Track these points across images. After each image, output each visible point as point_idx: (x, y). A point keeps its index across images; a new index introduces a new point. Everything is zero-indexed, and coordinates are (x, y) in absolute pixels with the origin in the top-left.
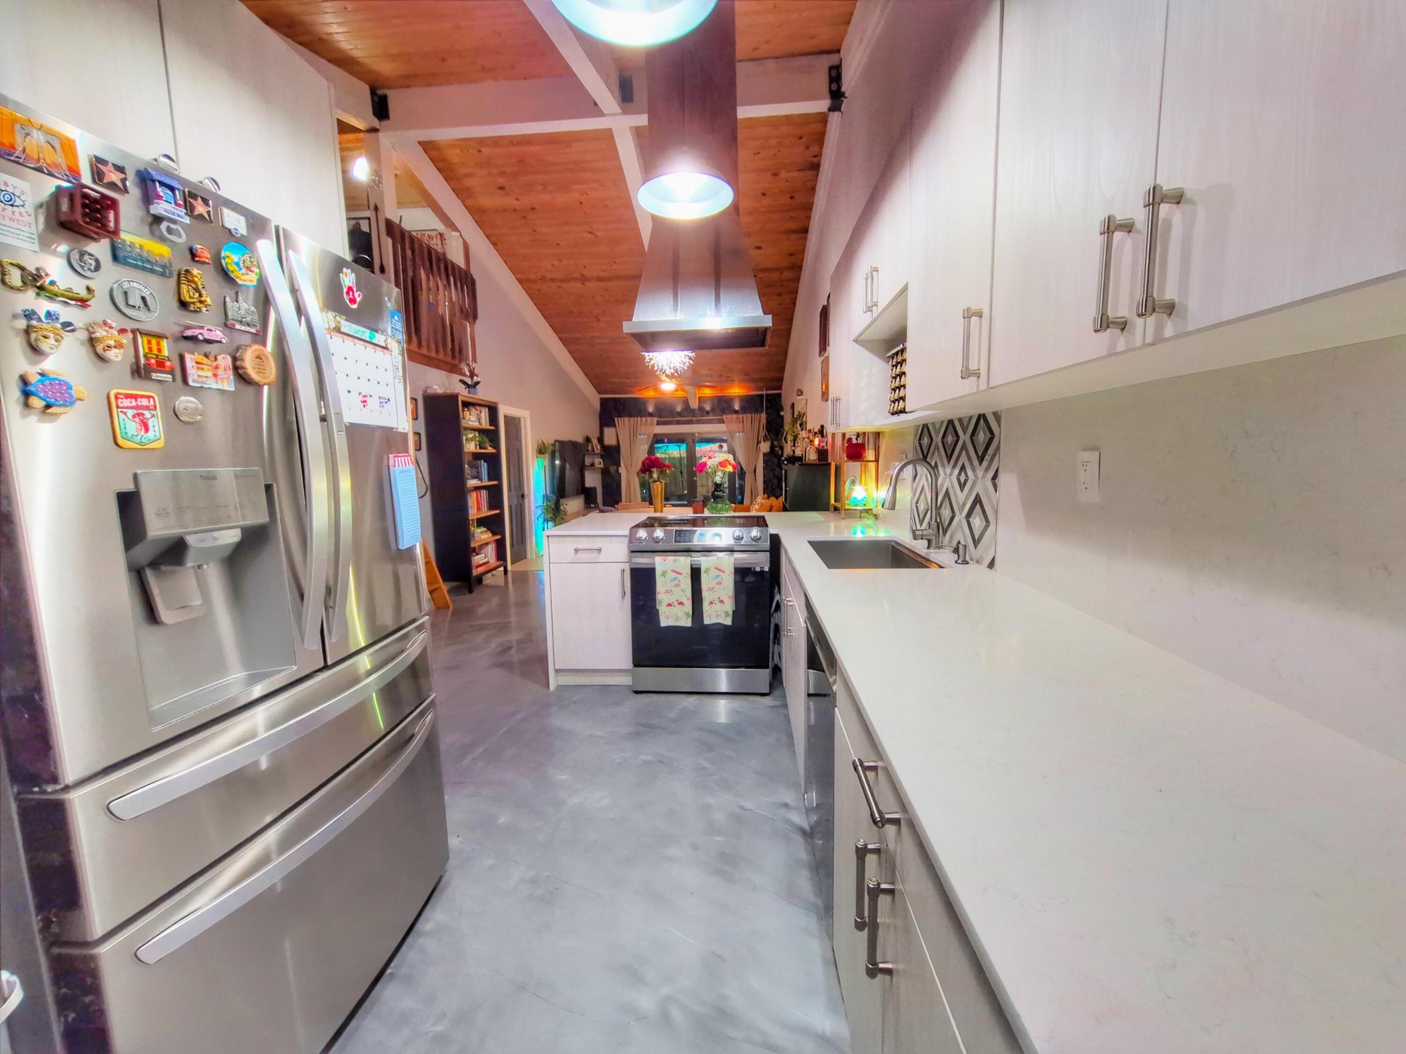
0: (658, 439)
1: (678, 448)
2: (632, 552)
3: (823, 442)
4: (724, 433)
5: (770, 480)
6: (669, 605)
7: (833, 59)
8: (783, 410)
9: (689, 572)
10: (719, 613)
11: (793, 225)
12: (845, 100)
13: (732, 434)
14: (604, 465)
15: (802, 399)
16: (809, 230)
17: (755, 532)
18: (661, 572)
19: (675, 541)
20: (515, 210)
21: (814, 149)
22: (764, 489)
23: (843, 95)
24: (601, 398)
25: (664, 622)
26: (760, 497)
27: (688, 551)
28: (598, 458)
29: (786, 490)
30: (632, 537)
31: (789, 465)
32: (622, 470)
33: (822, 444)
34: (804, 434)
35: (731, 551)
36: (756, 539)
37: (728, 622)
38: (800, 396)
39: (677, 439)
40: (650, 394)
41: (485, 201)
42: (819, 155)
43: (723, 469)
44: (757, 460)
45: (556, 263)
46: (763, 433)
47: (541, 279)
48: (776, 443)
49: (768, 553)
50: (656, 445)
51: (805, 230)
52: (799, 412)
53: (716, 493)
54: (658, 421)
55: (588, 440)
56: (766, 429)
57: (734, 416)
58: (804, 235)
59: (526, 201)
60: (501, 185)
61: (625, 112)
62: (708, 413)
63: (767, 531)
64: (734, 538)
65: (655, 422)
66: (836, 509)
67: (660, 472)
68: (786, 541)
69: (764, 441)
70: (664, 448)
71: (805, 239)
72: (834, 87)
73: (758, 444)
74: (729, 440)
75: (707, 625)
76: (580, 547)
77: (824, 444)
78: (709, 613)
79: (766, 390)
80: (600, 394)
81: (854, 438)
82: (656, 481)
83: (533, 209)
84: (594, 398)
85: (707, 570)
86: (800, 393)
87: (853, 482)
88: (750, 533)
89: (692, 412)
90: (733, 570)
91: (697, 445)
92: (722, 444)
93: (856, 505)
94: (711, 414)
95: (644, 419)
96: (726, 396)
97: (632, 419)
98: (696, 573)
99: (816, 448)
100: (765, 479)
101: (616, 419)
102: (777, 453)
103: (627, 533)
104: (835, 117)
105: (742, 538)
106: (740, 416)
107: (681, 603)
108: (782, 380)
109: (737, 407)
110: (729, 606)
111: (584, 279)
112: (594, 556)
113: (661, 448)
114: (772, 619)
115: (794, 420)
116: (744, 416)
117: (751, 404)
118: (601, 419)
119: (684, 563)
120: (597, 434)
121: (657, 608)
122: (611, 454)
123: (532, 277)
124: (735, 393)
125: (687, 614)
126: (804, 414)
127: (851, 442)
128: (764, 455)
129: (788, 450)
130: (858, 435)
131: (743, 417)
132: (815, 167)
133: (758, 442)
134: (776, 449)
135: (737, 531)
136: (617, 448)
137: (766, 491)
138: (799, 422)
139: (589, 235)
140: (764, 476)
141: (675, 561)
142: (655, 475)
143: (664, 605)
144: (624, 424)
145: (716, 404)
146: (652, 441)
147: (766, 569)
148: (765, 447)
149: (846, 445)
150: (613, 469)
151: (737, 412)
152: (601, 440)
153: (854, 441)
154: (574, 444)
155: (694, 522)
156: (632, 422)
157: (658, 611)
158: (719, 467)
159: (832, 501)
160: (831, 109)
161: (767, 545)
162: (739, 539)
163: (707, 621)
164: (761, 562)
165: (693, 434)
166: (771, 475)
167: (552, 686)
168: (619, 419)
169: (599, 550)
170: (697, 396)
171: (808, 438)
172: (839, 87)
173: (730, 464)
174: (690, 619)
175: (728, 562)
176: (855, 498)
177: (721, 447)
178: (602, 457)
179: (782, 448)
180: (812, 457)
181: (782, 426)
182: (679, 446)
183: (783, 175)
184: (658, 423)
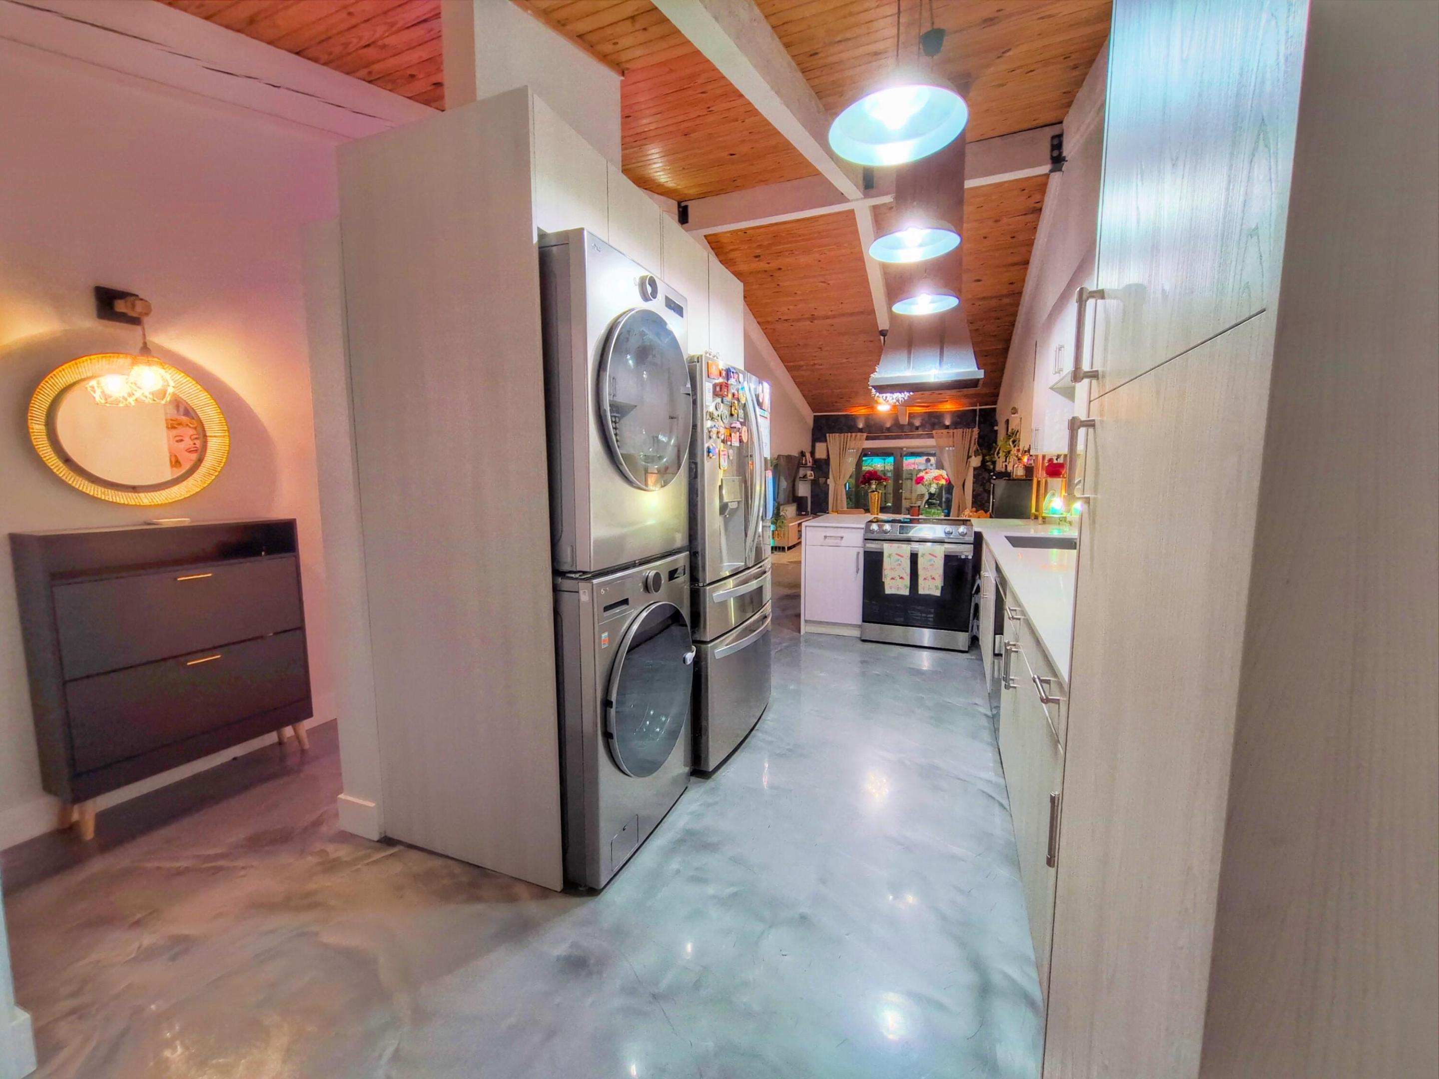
0: (865, 453)
1: (883, 461)
2: (866, 539)
3: (1031, 460)
4: (934, 447)
5: (980, 495)
6: (893, 579)
7: (1055, 130)
8: (997, 426)
9: (909, 555)
10: (931, 587)
11: (1016, 259)
12: (1065, 163)
13: (941, 448)
14: (815, 477)
15: (1017, 417)
16: (1031, 261)
17: (962, 529)
18: (887, 555)
19: (900, 533)
20: (766, 271)
21: (1037, 197)
22: (973, 503)
23: (1064, 159)
24: (815, 416)
25: (888, 591)
26: (967, 509)
27: (909, 541)
28: (809, 470)
29: (993, 502)
30: (867, 529)
31: (997, 481)
32: (830, 482)
33: (1030, 462)
34: (1014, 451)
35: (941, 542)
36: (963, 535)
37: (938, 593)
38: (1014, 414)
39: (884, 453)
40: (862, 411)
41: (742, 267)
42: (1041, 201)
43: (937, 482)
44: (967, 475)
45: (791, 307)
46: (974, 447)
47: (777, 321)
48: (987, 458)
49: (972, 546)
50: (864, 458)
51: (1027, 263)
52: (1012, 429)
53: (930, 501)
54: (867, 436)
55: (803, 454)
56: (978, 444)
57: (945, 431)
58: (1025, 266)
59: (774, 264)
60: (757, 254)
61: (866, 196)
62: (917, 428)
63: (972, 529)
64: (945, 533)
65: (865, 437)
66: (1036, 517)
67: (878, 484)
68: (986, 536)
69: (975, 456)
70: (869, 461)
71: (1026, 269)
72: (1056, 153)
73: (968, 458)
74: (938, 453)
75: (921, 595)
76: (828, 535)
77: (1032, 462)
78: (923, 585)
79: (980, 406)
80: (814, 412)
81: (1055, 458)
82: (874, 491)
83: (780, 269)
84: (809, 416)
85: (923, 555)
86: (1015, 411)
87: (1053, 495)
88: (958, 529)
89: (901, 427)
90: (943, 556)
91: (904, 458)
92: (930, 458)
93: (1054, 514)
94: (920, 429)
95: (854, 434)
96: (937, 412)
97: (843, 434)
98: (914, 558)
99: (1024, 465)
100: (974, 493)
101: (828, 435)
102: (988, 468)
103: (863, 526)
104: (1056, 177)
105: (952, 533)
106: (951, 431)
107: (901, 578)
108: (998, 396)
109: (947, 423)
110: (939, 582)
111: (813, 318)
112: (838, 541)
113: (866, 461)
114: (973, 598)
115: (1009, 437)
116: (955, 431)
117: (962, 420)
118: (813, 435)
119: (906, 549)
120: (810, 449)
121: (883, 580)
122: (822, 467)
123: (769, 319)
124: (947, 408)
125: (906, 586)
126: (1018, 431)
127: (1053, 462)
128: (975, 469)
129: (1000, 467)
130: (1058, 457)
131: (953, 433)
132: (1038, 211)
133: (969, 457)
134: (988, 464)
135: (948, 528)
136: (827, 461)
137: (974, 506)
138: (1012, 439)
139: (823, 284)
140: (973, 491)
141: (898, 547)
142: (874, 486)
143: (888, 579)
144: (834, 440)
145: (926, 419)
146: (861, 454)
147: (970, 557)
148: (976, 461)
149: (1047, 464)
150: (822, 480)
151: (947, 427)
152: (813, 453)
153: (1055, 461)
154: (789, 458)
155: (911, 521)
156: (842, 438)
157: (883, 583)
158: (934, 481)
159: (1033, 511)
160: (1051, 171)
161: (971, 539)
162: (949, 533)
163: (921, 592)
164: (967, 552)
165: (901, 448)
166: (981, 489)
167: (802, 632)
168: (831, 435)
169: (842, 538)
170: (908, 412)
171: (1017, 456)
172: (1060, 154)
173: (943, 478)
174: (908, 590)
175: (940, 551)
176: (1053, 508)
177: (928, 461)
178: (812, 469)
179: (994, 463)
180: (1020, 472)
181: (996, 442)
182: (884, 459)
183: (1005, 220)
184: (868, 438)
